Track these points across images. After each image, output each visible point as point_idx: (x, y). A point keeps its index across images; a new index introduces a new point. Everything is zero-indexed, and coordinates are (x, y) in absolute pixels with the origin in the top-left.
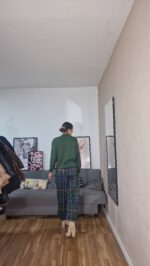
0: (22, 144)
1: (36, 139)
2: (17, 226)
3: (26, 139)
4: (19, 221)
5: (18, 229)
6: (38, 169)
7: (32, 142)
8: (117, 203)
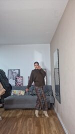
0: (12, 73)
1: (19, 70)
2: (10, 113)
3: (14, 70)
4: (11, 111)
5: (10, 115)
6: (20, 85)
7: (17, 72)
8: (60, 103)
